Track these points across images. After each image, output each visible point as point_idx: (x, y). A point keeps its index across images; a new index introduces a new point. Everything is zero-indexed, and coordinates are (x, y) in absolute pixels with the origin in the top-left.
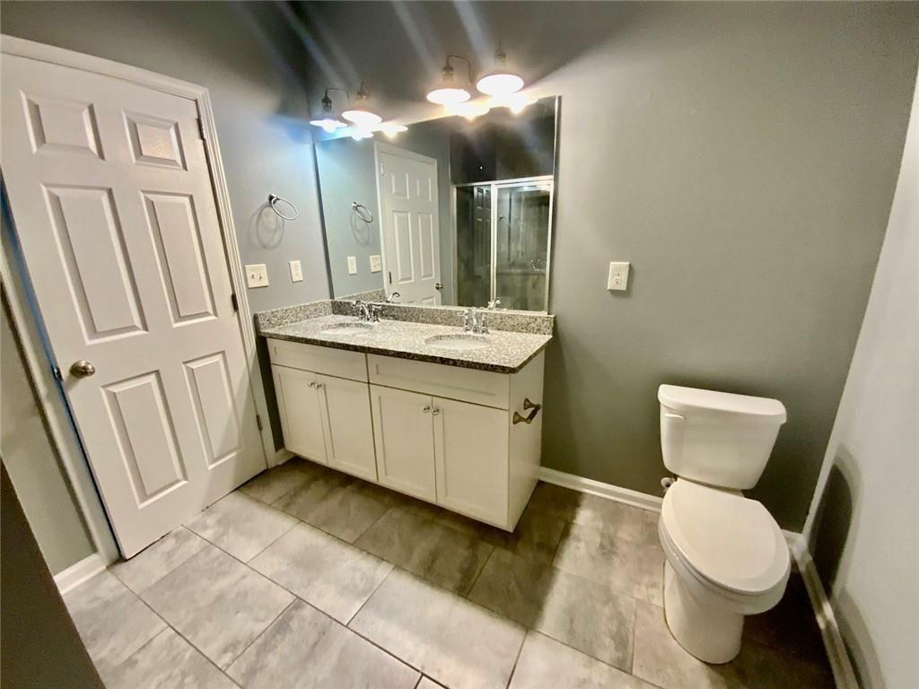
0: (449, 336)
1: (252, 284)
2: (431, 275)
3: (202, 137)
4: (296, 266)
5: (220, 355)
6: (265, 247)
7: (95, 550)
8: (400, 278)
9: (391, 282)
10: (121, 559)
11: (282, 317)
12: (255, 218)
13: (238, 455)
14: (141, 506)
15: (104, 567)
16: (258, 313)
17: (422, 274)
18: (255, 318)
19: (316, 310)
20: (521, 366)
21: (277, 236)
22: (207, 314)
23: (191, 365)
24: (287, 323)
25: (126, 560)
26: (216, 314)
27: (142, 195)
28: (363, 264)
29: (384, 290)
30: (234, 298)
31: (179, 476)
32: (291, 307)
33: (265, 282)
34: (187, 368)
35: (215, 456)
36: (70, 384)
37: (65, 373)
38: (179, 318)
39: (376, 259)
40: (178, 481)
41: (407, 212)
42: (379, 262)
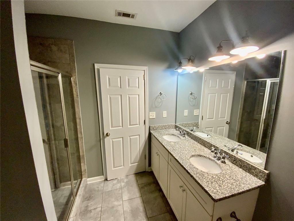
0: (205, 157)
1: (151, 117)
2: (225, 118)
3: (144, 80)
4: (165, 113)
5: (138, 136)
6: (156, 107)
7: (103, 175)
8: (207, 118)
9: (202, 119)
10: (106, 180)
11: (157, 128)
12: (155, 99)
13: (138, 164)
14: (113, 169)
15: (103, 180)
16: (151, 126)
17: (219, 117)
18: (150, 127)
19: (169, 127)
20: (220, 200)
21: (161, 104)
22: (137, 124)
23: (130, 137)
24: (158, 129)
25: (107, 181)
26: (139, 125)
27: (128, 95)
28: (191, 113)
29: (198, 122)
30: (145, 121)
31: (122, 165)
32: (161, 125)
33: (154, 117)
34: (130, 138)
35: (132, 162)
36: (106, 137)
37: (105, 135)
38: (130, 125)
39: (197, 111)
40: (122, 166)
41: (216, 93)
42: (198, 112)
